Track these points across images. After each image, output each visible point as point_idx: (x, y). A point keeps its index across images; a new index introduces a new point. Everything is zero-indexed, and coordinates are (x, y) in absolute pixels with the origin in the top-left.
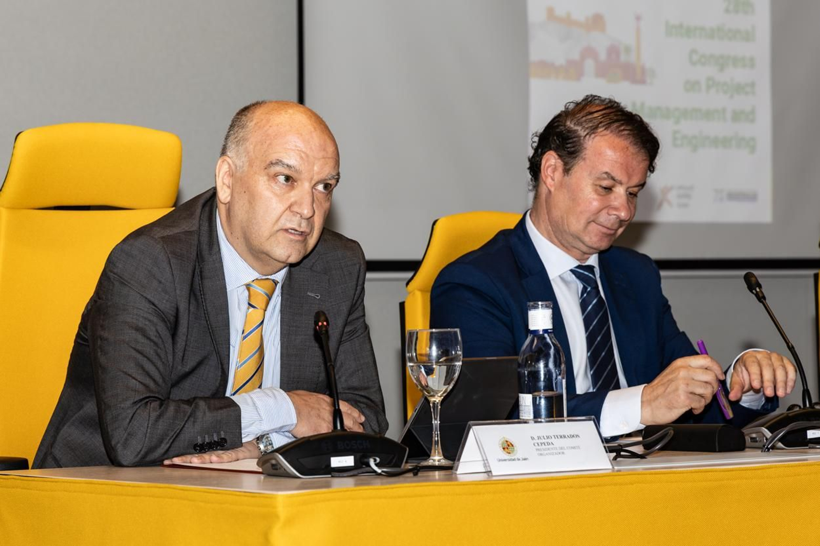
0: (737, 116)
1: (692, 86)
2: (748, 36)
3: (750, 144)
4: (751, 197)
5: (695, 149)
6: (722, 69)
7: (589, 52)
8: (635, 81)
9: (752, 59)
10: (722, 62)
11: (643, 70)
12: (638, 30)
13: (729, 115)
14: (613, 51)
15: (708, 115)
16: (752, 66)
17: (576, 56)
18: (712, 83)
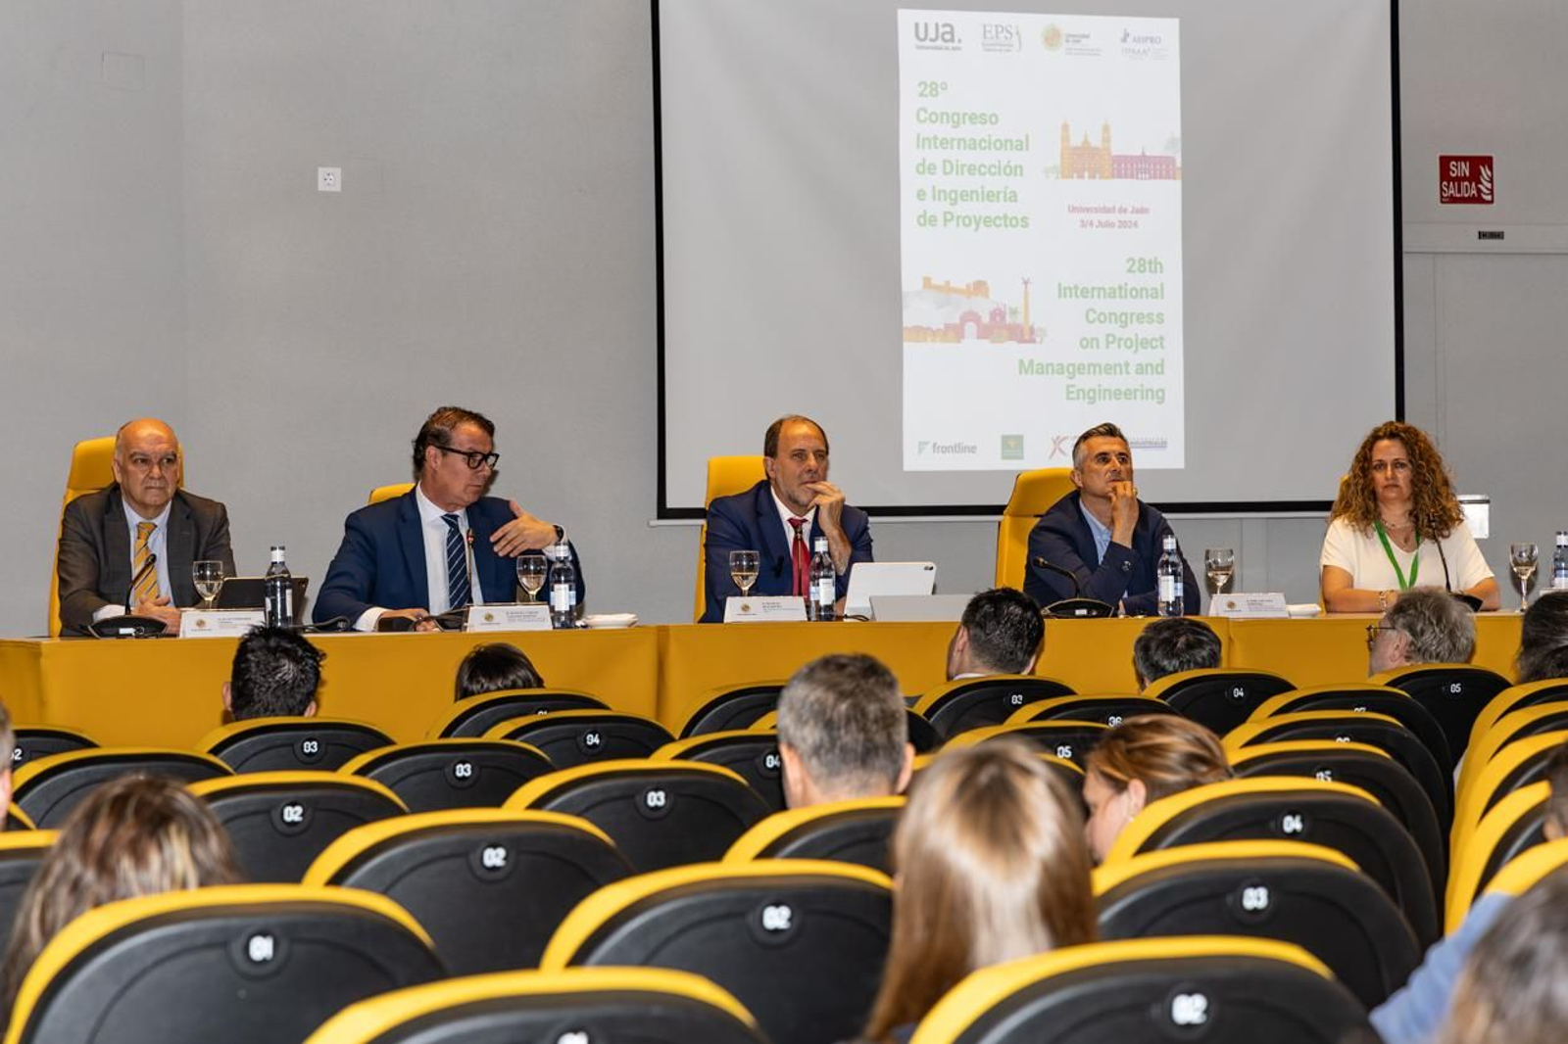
0: (1141, 369)
1: (1087, 343)
2: (1157, 293)
3: (1160, 396)
4: (1163, 445)
5: (1092, 401)
6: (1124, 325)
7: (971, 316)
8: (1022, 341)
9: (1160, 315)
10: (1124, 320)
11: (1032, 330)
12: (1026, 293)
13: (1132, 369)
14: (998, 314)
15: (1109, 369)
16: (1161, 321)
17: (957, 321)
18: (1111, 339)
